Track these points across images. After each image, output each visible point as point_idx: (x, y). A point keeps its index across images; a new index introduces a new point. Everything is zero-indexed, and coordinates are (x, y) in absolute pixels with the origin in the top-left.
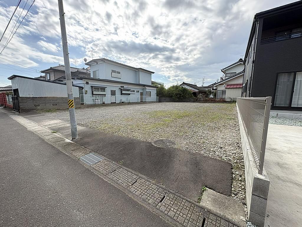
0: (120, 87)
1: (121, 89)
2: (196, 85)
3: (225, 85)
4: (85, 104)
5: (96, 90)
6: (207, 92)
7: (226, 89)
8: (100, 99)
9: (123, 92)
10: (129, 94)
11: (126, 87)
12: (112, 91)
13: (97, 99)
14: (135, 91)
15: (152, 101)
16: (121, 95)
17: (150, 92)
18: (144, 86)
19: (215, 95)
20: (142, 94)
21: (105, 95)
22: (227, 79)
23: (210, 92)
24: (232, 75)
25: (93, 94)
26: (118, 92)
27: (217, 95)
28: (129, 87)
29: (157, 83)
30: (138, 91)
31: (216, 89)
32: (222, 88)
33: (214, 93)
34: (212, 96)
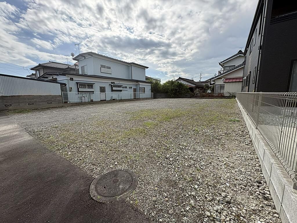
0: (111, 84)
1: (112, 85)
2: (193, 80)
3: (223, 79)
4: (68, 102)
5: (83, 87)
6: (205, 87)
7: (224, 83)
8: (87, 96)
9: (114, 89)
10: (121, 91)
11: (117, 82)
12: (101, 88)
13: (84, 97)
14: (128, 87)
15: (146, 97)
16: (112, 91)
17: (144, 88)
18: (137, 81)
19: (213, 90)
20: (135, 90)
21: (93, 92)
22: (225, 73)
23: (208, 87)
24: (231, 68)
25: (78, 91)
26: (108, 89)
27: (214, 90)
28: (121, 83)
29: (152, 79)
30: (131, 87)
31: (214, 83)
32: (220, 82)
33: (212, 87)
34: (209, 91)
